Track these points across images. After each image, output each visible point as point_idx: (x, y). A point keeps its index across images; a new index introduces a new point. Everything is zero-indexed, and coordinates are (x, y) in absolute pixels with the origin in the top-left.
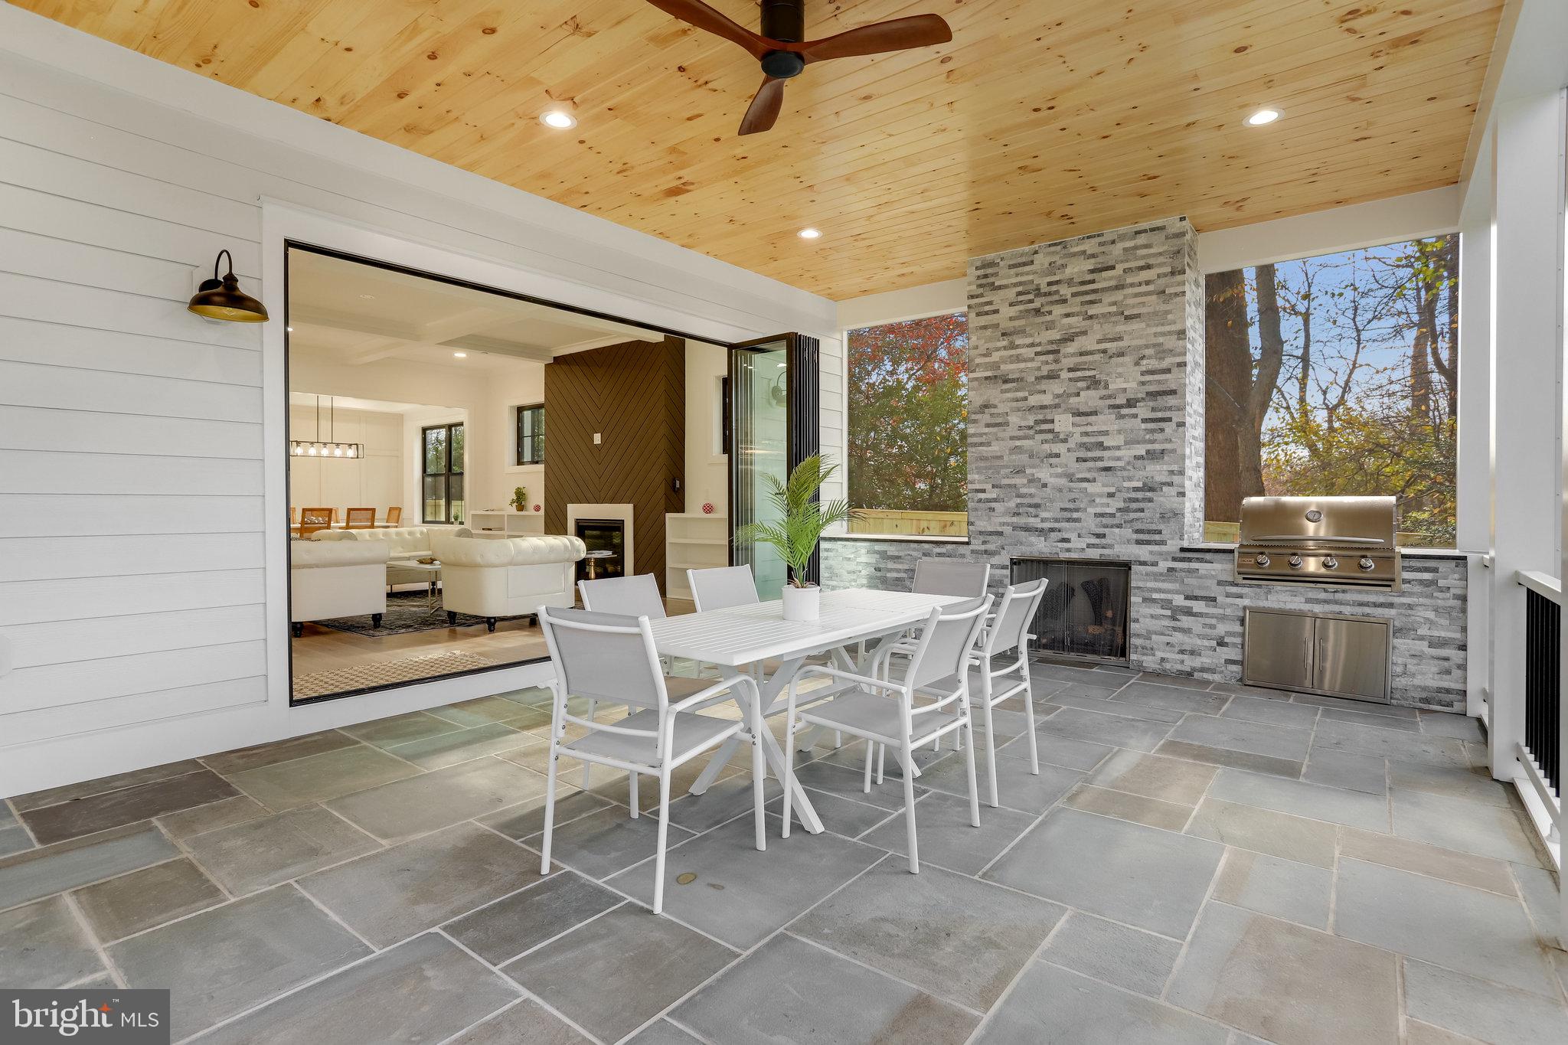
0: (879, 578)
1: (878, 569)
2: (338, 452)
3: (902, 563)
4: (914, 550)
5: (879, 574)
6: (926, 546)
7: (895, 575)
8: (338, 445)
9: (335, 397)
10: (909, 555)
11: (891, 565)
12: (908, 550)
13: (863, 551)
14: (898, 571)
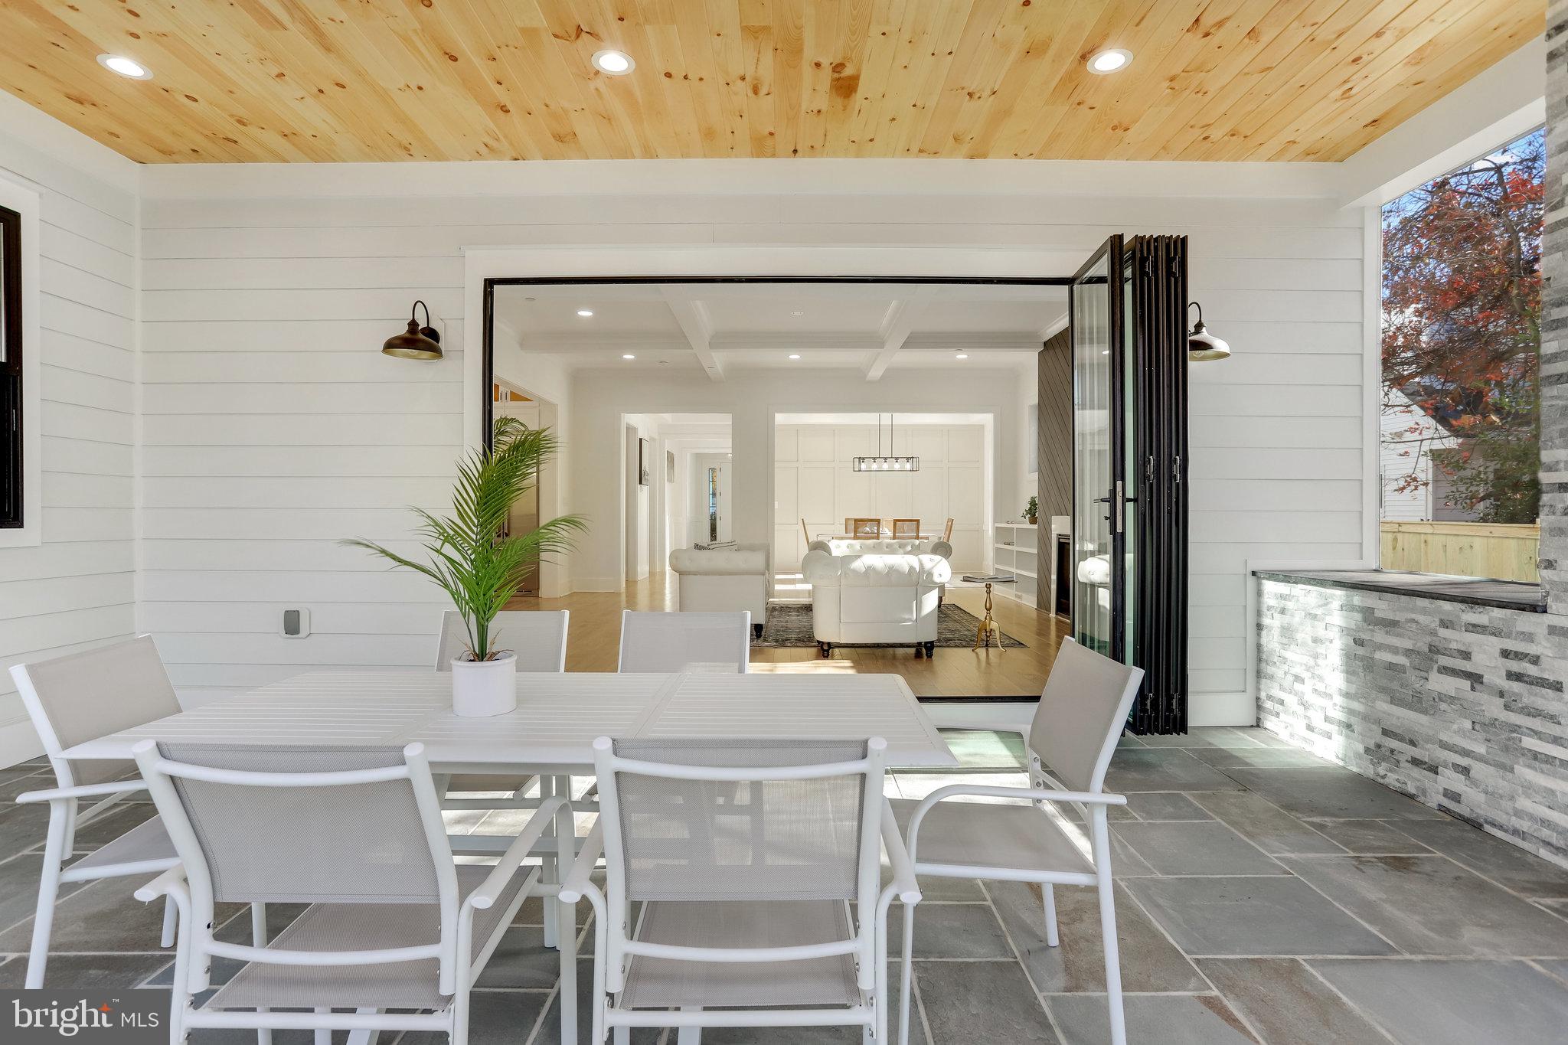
0: (1362, 659)
1: (1359, 642)
2: (897, 466)
3: (1399, 635)
4: (1424, 611)
5: (1360, 651)
6: (1447, 606)
7: (1389, 657)
8: (897, 459)
9: (895, 415)
10: (1413, 621)
11: (1380, 637)
12: (1413, 610)
13: (1336, 604)
14: (1395, 650)
